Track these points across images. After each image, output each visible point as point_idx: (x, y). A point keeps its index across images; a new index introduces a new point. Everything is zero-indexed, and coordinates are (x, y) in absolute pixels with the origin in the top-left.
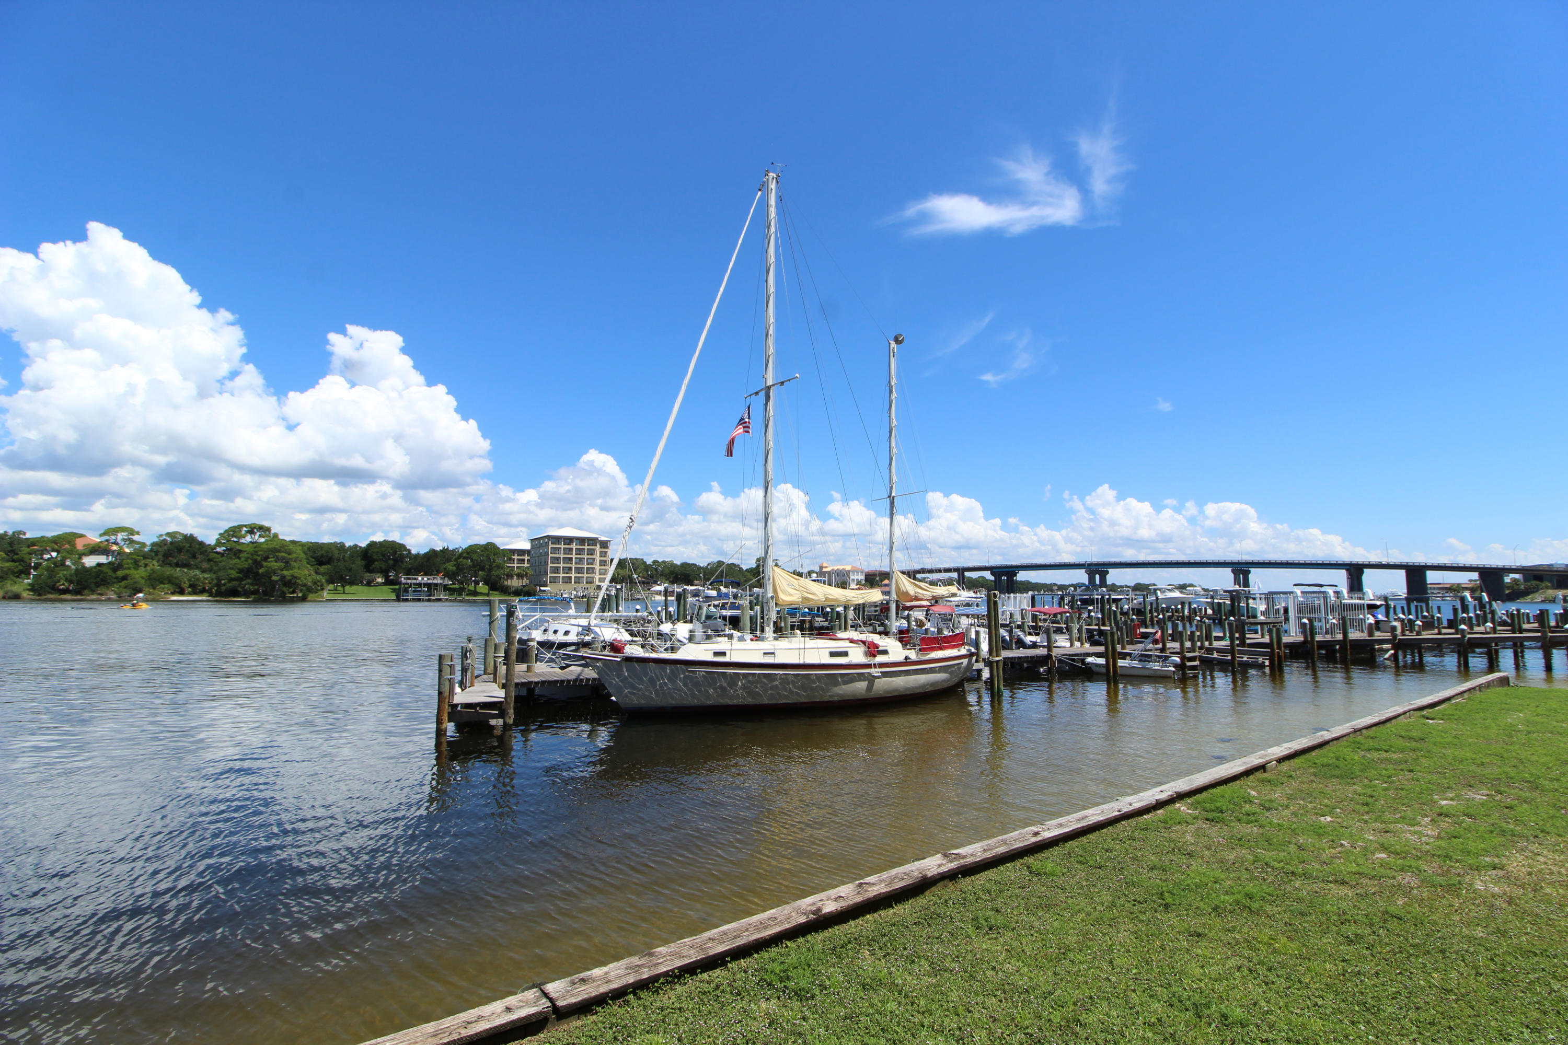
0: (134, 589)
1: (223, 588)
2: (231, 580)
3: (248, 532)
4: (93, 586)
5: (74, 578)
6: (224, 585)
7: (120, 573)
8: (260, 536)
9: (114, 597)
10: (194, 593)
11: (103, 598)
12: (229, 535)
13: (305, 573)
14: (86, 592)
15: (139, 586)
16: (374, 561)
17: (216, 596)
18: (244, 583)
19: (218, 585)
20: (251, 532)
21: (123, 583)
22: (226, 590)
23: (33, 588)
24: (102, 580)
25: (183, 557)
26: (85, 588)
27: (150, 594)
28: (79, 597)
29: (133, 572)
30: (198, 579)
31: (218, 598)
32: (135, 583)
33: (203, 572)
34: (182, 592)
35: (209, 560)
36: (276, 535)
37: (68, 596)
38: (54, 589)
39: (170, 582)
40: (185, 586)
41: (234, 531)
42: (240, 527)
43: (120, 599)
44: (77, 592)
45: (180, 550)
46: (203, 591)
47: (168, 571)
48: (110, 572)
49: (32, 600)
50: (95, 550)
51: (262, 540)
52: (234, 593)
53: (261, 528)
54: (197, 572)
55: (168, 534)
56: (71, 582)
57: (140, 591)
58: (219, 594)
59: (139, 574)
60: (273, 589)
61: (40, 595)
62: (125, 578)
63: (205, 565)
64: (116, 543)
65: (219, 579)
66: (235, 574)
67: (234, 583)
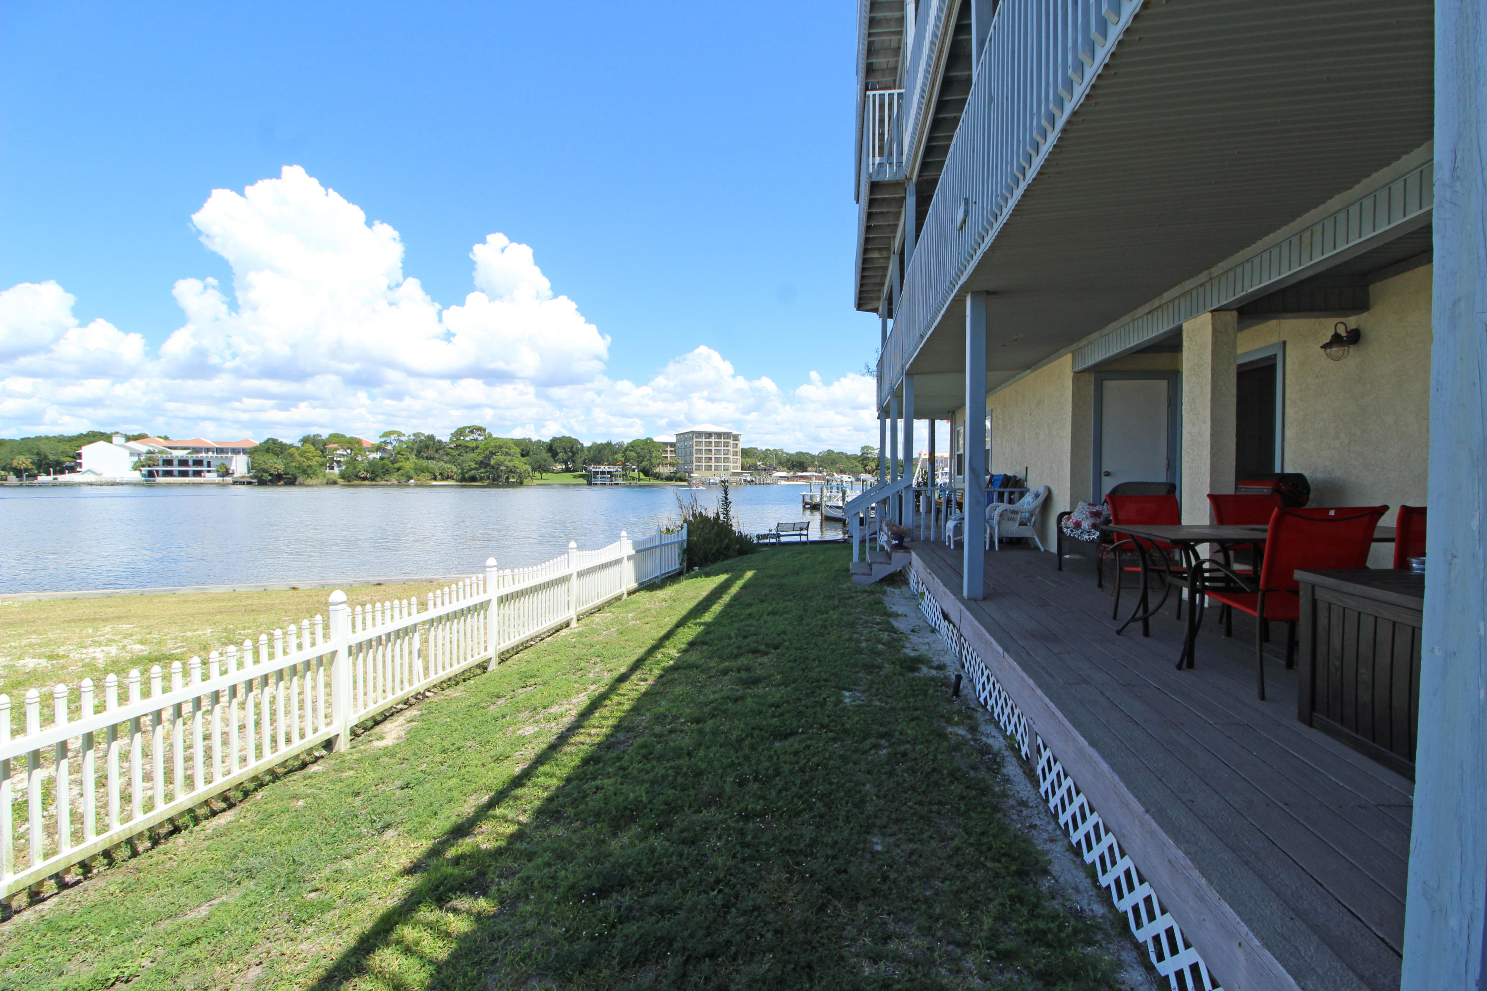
0: (408, 477)
1: (467, 476)
2: (472, 469)
3: (469, 432)
4: (381, 475)
6: (466, 473)
7: (397, 465)
8: (479, 435)
9: (396, 482)
10: (443, 479)
11: (389, 483)
12: (457, 434)
13: (522, 465)
14: (378, 479)
15: (410, 474)
16: (557, 454)
17: (461, 481)
18: (479, 471)
19: (463, 474)
20: (472, 432)
21: (400, 472)
22: (469, 477)
23: (343, 476)
24: (386, 470)
25: (431, 452)
26: (377, 476)
27: (419, 480)
28: (374, 483)
29: (403, 464)
30: (444, 469)
31: (463, 483)
32: (408, 472)
33: (446, 463)
34: (435, 479)
35: (448, 454)
36: (490, 435)
37: (366, 482)
38: (358, 477)
39: (428, 471)
40: (437, 474)
41: (460, 432)
42: (465, 428)
43: (400, 485)
44: (373, 479)
45: (427, 447)
46: (448, 478)
47: (425, 463)
48: (391, 465)
49: (344, 485)
50: (378, 448)
51: (481, 438)
52: (473, 479)
53: (480, 429)
54: (442, 463)
55: (414, 435)
56: (367, 471)
57: (411, 478)
58: (463, 479)
59: (409, 464)
60: (499, 476)
61: (348, 481)
62: (399, 469)
63: (446, 458)
64: (390, 443)
65: (462, 469)
66: (473, 465)
67: (473, 472)
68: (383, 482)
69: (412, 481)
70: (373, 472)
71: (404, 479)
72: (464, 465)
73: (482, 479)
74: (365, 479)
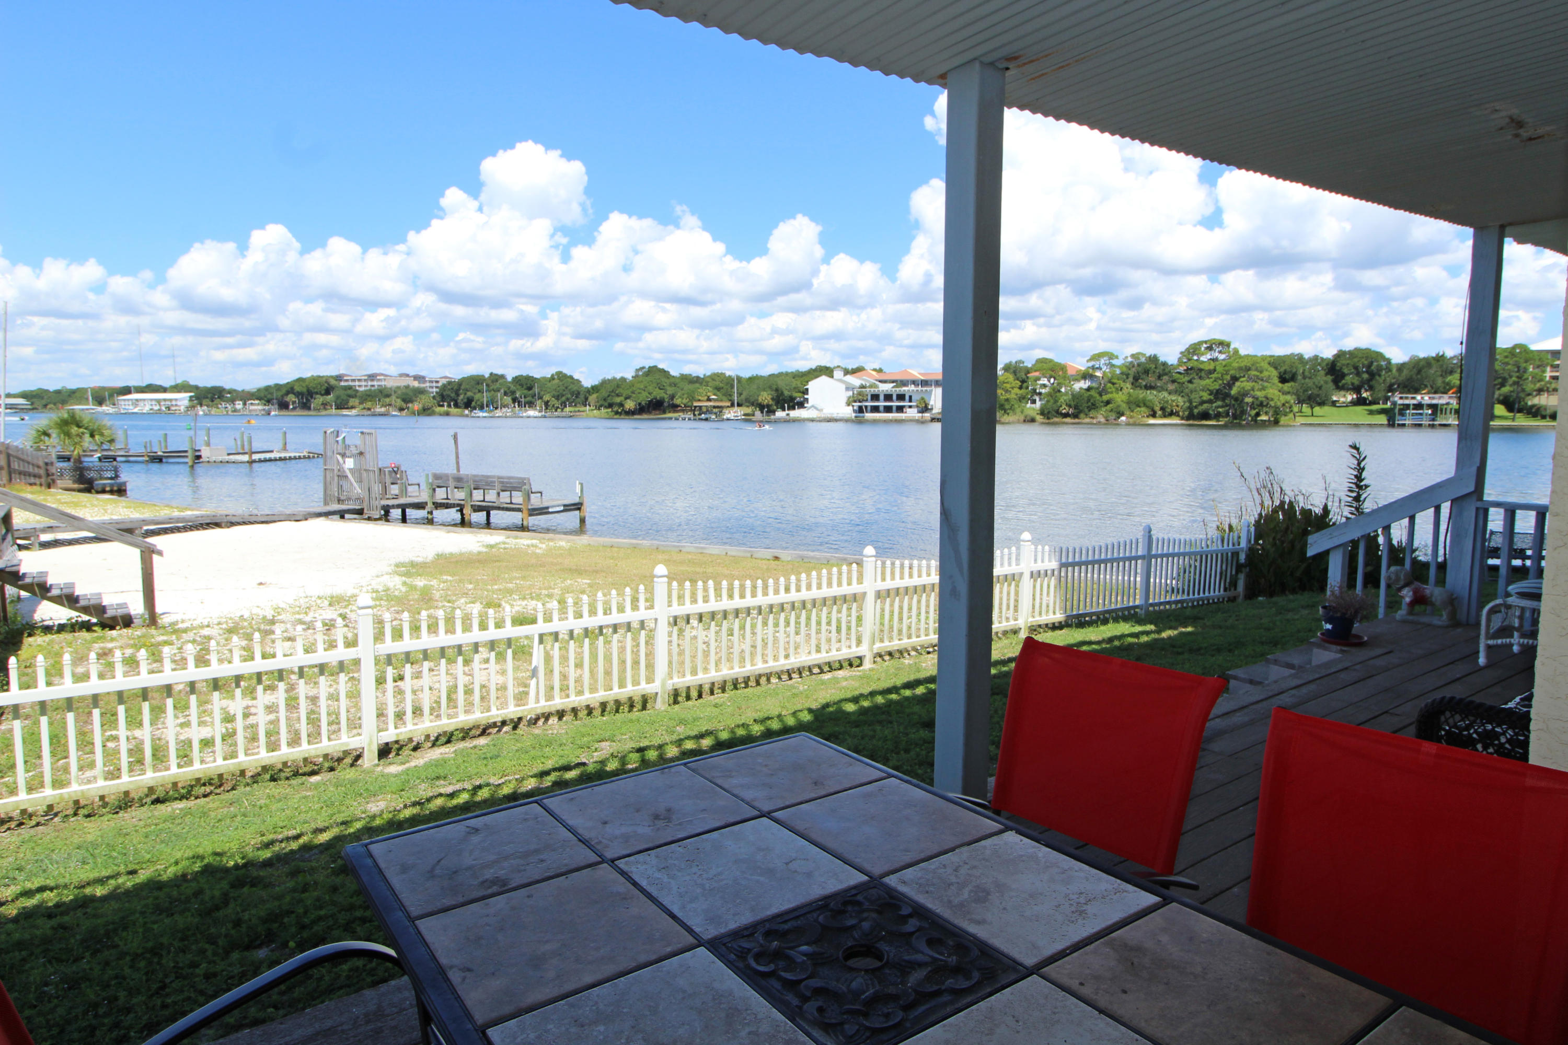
0: (1119, 413)
1: (1196, 411)
2: (1203, 402)
3: (1207, 348)
4: (1086, 410)
5: (1072, 404)
6: (1196, 407)
7: (1105, 398)
8: (1220, 352)
9: (1103, 420)
10: (1164, 416)
11: (1095, 421)
12: (1189, 353)
13: (1275, 392)
14: (1082, 415)
15: (1121, 409)
16: (1343, 376)
17: (1188, 418)
18: (1214, 405)
19: (1190, 409)
20: (1210, 348)
21: (1109, 407)
22: (1198, 413)
23: (1042, 413)
24: (1093, 404)
25: (1151, 379)
26: (1081, 412)
27: (1131, 417)
28: (1077, 420)
29: (1114, 395)
30: (1167, 402)
31: (1191, 422)
32: (1119, 406)
33: (1170, 393)
34: (1154, 415)
35: (1174, 381)
36: (1236, 351)
37: (1068, 420)
38: (1059, 413)
39: (1145, 405)
40: (1157, 409)
41: (1194, 349)
42: (1200, 344)
43: (1108, 423)
44: (1075, 416)
45: (1147, 372)
46: (1171, 414)
47: (1141, 394)
48: (1098, 397)
49: (1043, 423)
50: (1085, 376)
51: (1222, 357)
52: (1205, 416)
53: (1221, 343)
54: (1165, 394)
55: (1133, 356)
56: (1070, 406)
57: (1122, 415)
58: (1191, 417)
59: (1120, 398)
60: (1243, 412)
61: (1048, 418)
62: (1108, 403)
63: (1171, 387)
64: (1100, 368)
65: (1190, 402)
66: (1206, 396)
67: (1205, 406)
68: (1087, 420)
69: (1123, 418)
70: (1076, 407)
71: (1112, 416)
72: (1193, 396)
73: (1218, 416)
74: (1066, 415)
